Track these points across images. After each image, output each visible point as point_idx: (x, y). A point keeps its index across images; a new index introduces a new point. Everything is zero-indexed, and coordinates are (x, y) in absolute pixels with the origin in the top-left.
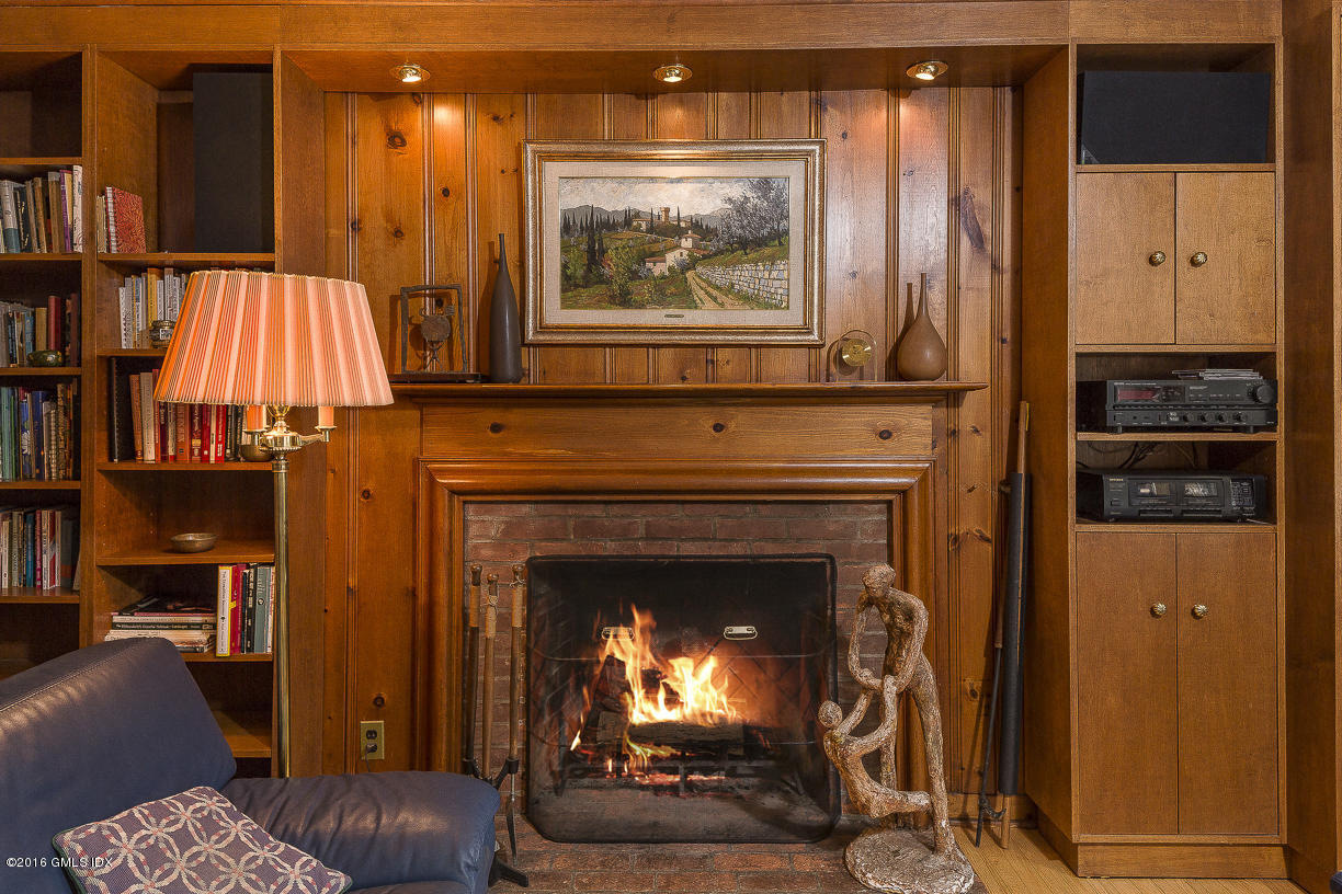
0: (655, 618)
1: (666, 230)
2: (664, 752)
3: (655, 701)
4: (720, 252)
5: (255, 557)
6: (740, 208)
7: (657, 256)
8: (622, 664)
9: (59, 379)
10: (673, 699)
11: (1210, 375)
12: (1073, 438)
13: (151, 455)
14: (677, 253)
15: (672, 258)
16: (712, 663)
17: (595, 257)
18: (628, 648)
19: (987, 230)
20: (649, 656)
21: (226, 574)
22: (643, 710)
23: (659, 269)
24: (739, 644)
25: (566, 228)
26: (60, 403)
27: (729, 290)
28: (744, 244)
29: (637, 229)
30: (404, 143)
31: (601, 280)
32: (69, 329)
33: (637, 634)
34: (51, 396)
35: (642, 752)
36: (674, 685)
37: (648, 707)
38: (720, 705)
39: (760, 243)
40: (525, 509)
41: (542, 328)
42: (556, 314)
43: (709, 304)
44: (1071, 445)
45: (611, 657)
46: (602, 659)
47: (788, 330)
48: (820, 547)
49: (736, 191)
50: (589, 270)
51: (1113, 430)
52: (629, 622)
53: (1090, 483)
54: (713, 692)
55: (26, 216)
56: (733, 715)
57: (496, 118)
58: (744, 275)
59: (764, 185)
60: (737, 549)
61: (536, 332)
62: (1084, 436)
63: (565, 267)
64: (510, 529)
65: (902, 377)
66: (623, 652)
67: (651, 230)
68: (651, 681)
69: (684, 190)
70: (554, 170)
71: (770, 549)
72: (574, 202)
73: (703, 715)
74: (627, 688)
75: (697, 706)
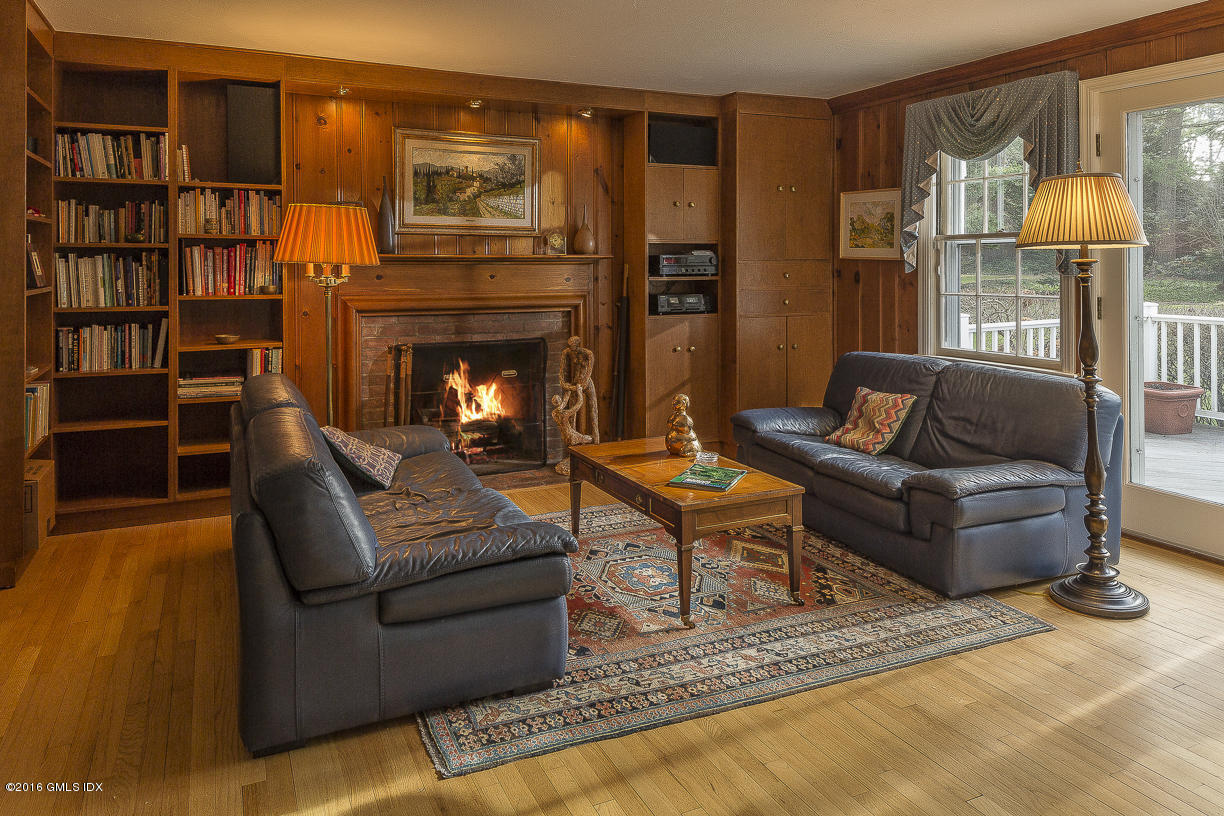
0: (469, 365)
1: (466, 177)
2: (477, 436)
3: (471, 410)
4: (493, 189)
5: (271, 344)
6: (502, 169)
7: (462, 190)
8: (456, 391)
9: (142, 250)
10: (479, 408)
11: (695, 253)
12: (648, 279)
13: (199, 292)
14: (472, 189)
15: (469, 192)
16: (494, 387)
17: (431, 189)
18: (458, 382)
19: (610, 185)
20: (468, 386)
21: (257, 354)
22: (467, 415)
23: (463, 197)
24: (509, 380)
25: (416, 174)
26: (144, 263)
27: (496, 208)
28: (504, 185)
29: (452, 176)
30: (325, 123)
31: (434, 201)
32: (143, 221)
33: (462, 374)
34: (138, 260)
35: (467, 437)
36: (478, 400)
37: (468, 412)
38: (498, 409)
39: (512, 186)
40: (394, 320)
41: (403, 225)
42: (411, 218)
43: (488, 215)
44: (647, 282)
45: (451, 387)
46: (447, 389)
47: (524, 229)
48: (538, 334)
49: (500, 160)
50: (428, 195)
51: (662, 276)
52: (458, 368)
53: (653, 299)
54: (495, 402)
55: (121, 157)
56: (503, 413)
57: (377, 114)
58: (506, 202)
59: (513, 158)
60: (500, 337)
61: (400, 227)
62: (651, 278)
63: (415, 193)
64: (385, 331)
65: (575, 253)
66: (457, 385)
67: (459, 177)
68: (469, 398)
69: (475, 158)
70: (410, 144)
71: (515, 336)
72: (420, 161)
73: (491, 414)
74: (458, 403)
75: (488, 410)
